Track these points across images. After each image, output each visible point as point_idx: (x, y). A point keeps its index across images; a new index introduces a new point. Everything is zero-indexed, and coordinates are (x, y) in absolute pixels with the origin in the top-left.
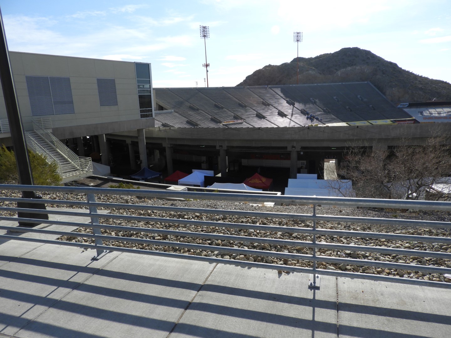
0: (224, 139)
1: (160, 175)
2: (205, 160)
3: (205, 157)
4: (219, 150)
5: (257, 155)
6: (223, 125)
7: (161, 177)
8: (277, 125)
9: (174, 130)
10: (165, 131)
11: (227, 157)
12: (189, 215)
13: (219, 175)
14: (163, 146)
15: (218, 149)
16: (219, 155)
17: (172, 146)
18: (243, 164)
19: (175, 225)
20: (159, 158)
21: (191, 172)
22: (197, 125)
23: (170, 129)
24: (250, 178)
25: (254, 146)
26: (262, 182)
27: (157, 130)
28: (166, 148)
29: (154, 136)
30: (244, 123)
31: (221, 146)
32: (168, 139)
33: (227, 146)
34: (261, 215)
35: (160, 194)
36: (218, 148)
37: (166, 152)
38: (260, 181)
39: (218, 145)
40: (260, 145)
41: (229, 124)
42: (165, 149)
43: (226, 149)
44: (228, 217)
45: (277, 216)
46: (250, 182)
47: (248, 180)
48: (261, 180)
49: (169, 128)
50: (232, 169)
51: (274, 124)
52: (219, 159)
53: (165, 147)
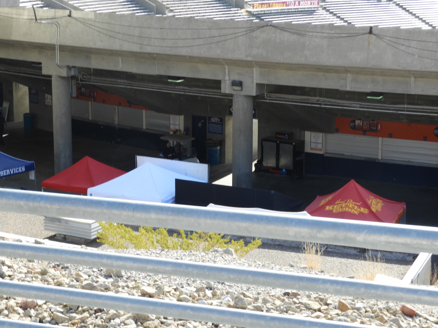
0: (249, 59)
1: (29, 168)
2: (182, 128)
3: (182, 118)
4: (232, 95)
5: (357, 122)
6: (250, 13)
7: (32, 176)
8: (427, 23)
9: (84, 22)
10: (52, 23)
11: (255, 122)
12: (120, 289)
13: (227, 181)
14: (45, 72)
15: (227, 92)
16: (231, 114)
17: (72, 73)
18: (308, 150)
19: (71, 319)
20: (28, 111)
21: (131, 165)
22: (160, 10)
23: (70, 16)
24: (330, 197)
25: (348, 89)
26: (371, 211)
27: (25, 17)
28: (53, 79)
29: (16, 36)
30: (321, 11)
31: (240, 84)
32: (63, 48)
33: (258, 85)
34: (363, 290)
35: (31, 204)
36: (226, 88)
37: (51, 93)
38: (362, 210)
39: (227, 78)
40: (369, 88)
41: (270, 14)
42: (51, 81)
43: (254, 94)
44: (249, 304)
45: (416, 297)
46: (327, 208)
47: (323, 202)
48: (368, 206)
49: (67, 12)
50: (270, 163)
51: (421, 19)
52: (230, 126)
53: (50, 76)
